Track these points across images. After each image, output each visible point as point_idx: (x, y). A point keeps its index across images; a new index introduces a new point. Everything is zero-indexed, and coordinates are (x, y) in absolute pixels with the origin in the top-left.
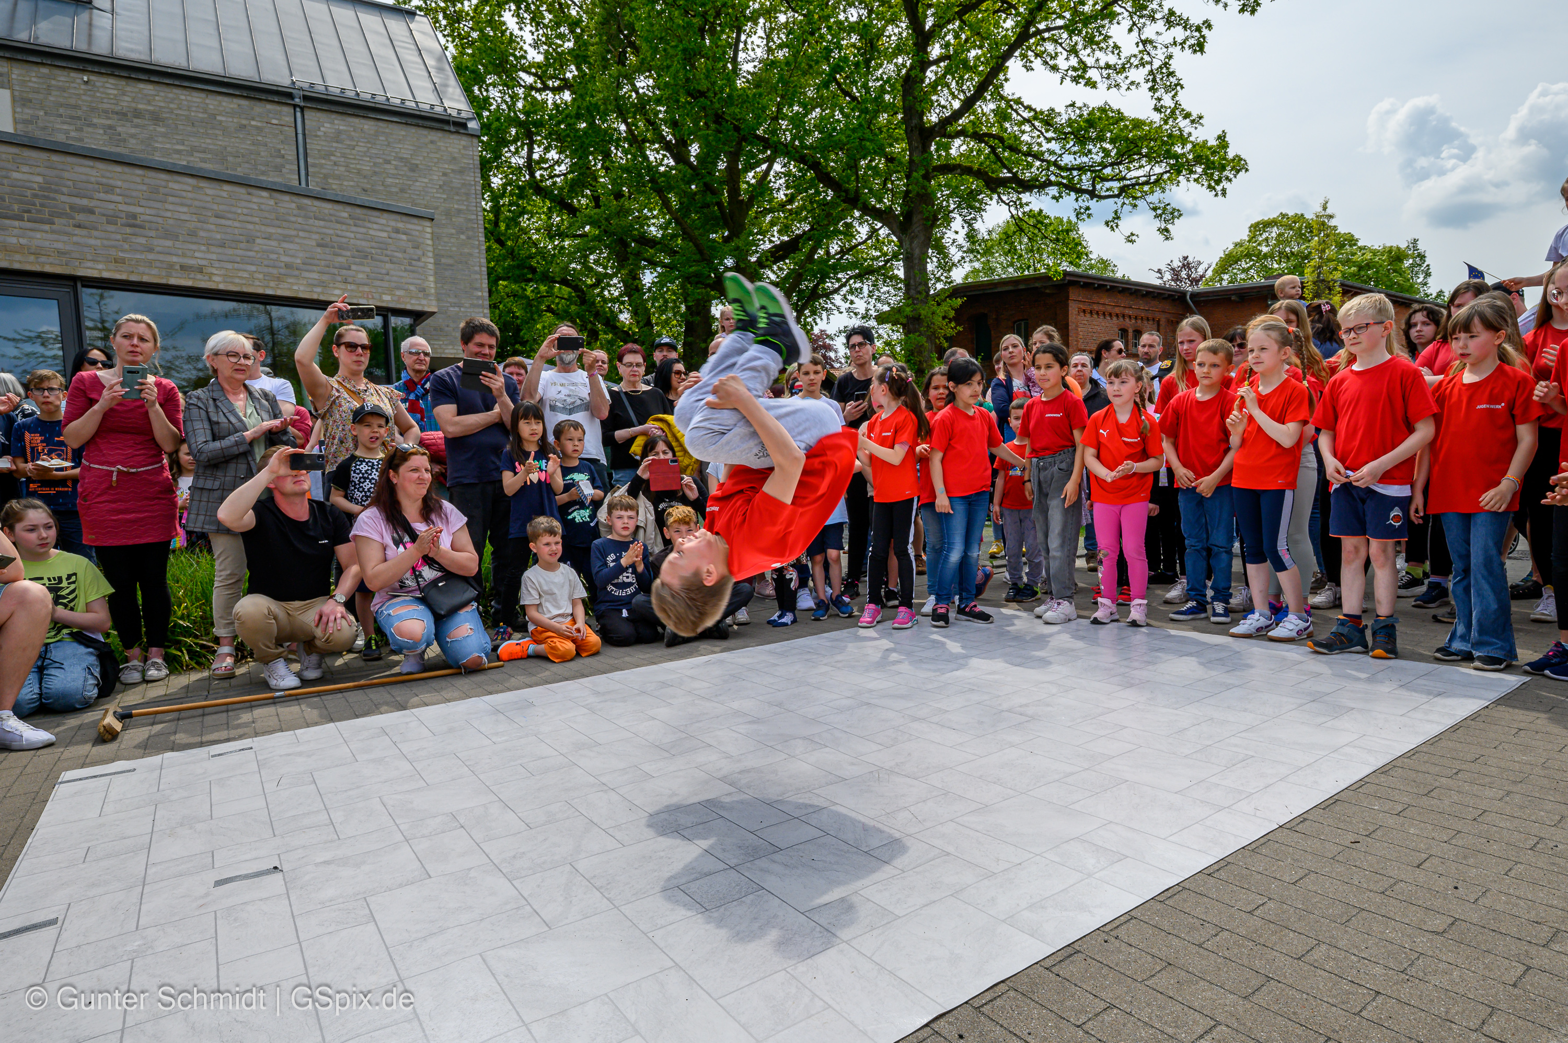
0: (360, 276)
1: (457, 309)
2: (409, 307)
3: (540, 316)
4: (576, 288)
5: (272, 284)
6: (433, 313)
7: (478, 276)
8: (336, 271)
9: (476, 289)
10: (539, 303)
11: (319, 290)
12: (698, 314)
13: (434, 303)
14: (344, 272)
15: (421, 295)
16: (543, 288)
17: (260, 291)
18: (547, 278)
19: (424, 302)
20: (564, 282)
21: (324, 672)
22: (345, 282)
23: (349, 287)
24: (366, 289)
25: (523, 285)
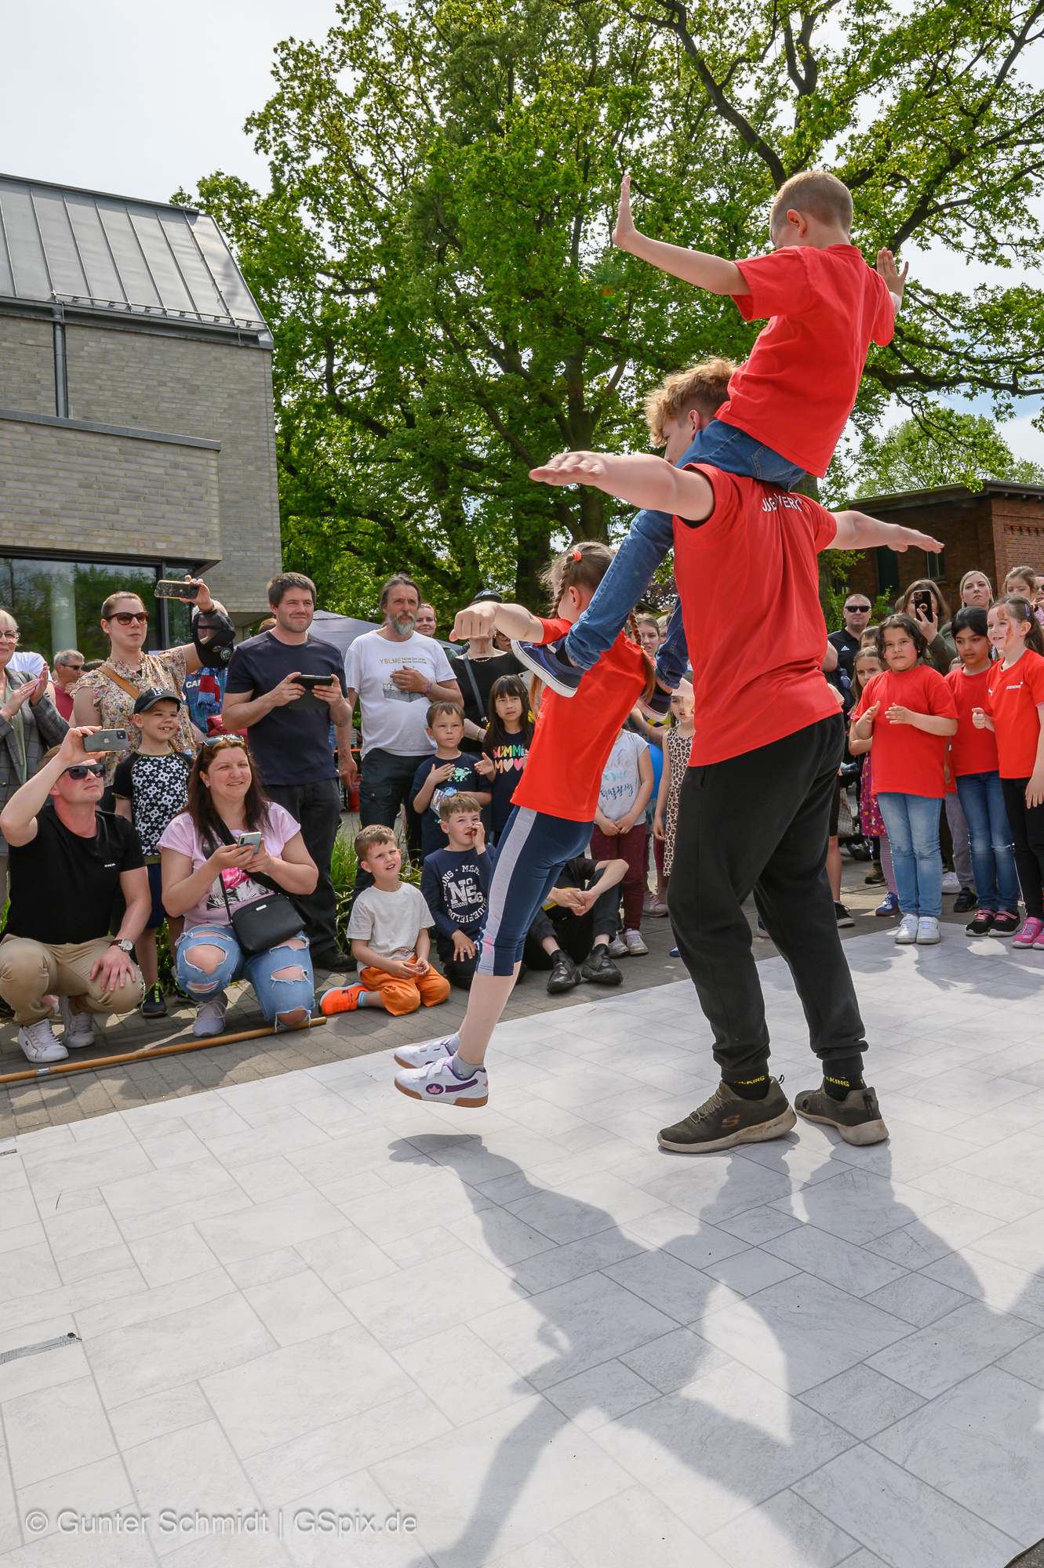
0: (131, 520)
1: (242, 554)
2: (187, 556)
3: (338, 556)
4: (385, 523)
5: (23, 534)
6: (217, 561)
7: (268, 514)
8: (101, 516)
9: (266, 529)
10: (338, 541)
12: (535, 548)
13: (218, 550)
14: (111, 517)
15: (203, 540)
16: (342, 522)
18: (348, 511)
19: (206, 549)
20: (372, 516)
22: (112, 528)
23: (116, 534)
24: (137, 536)
25: (318, 520)
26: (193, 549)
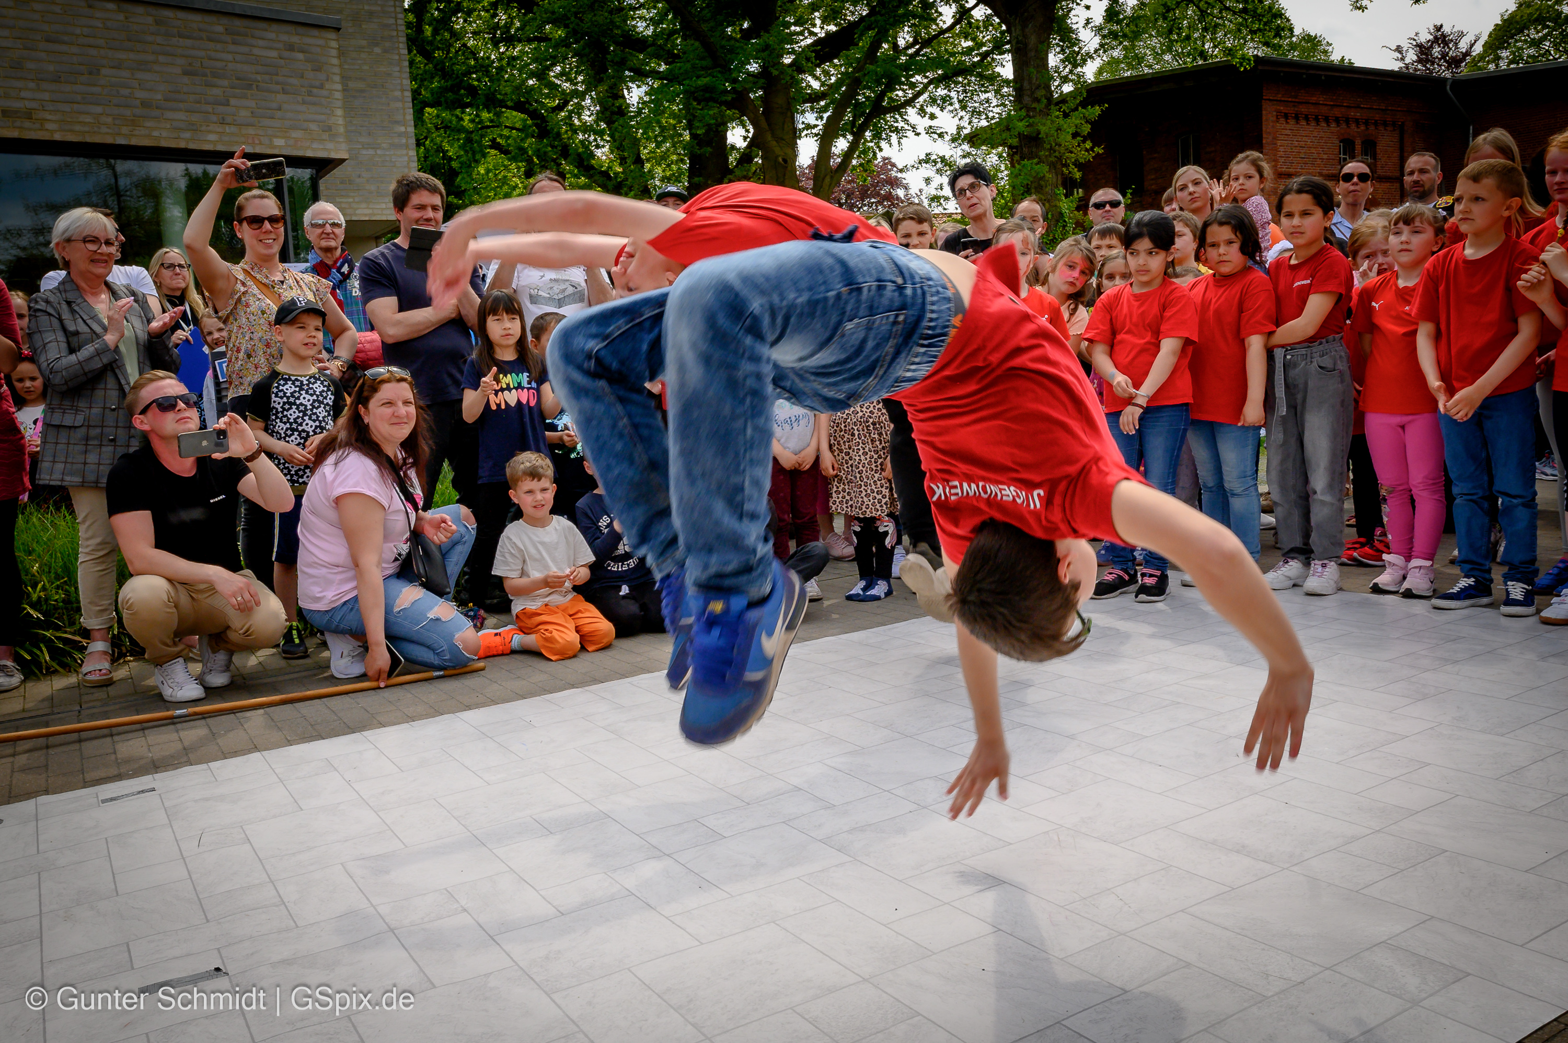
0: (244, 113)
1: (371, 152)
2: (309, 154)
3: (484, 155)
4: (534, 115)
5: (125, 130)
6: (343, 160)
7: (399, 105)
8: (209, 108)
9: (397, 122)
10: (482, 136)
11: (187, 135)
12: (709, 144)
13: (344, 146)
14: (221, 109)
15: (325, 136)
16: (485, 115)
17: (109, 140)
18: (492, 102)
19: (330, 145)
20: (519, 107)
21: (233, 677)
22: (223, 122)
23: (228, 129)
24: (251, 131)
25: (458, 112)
26: (315, 145)
